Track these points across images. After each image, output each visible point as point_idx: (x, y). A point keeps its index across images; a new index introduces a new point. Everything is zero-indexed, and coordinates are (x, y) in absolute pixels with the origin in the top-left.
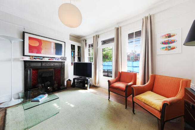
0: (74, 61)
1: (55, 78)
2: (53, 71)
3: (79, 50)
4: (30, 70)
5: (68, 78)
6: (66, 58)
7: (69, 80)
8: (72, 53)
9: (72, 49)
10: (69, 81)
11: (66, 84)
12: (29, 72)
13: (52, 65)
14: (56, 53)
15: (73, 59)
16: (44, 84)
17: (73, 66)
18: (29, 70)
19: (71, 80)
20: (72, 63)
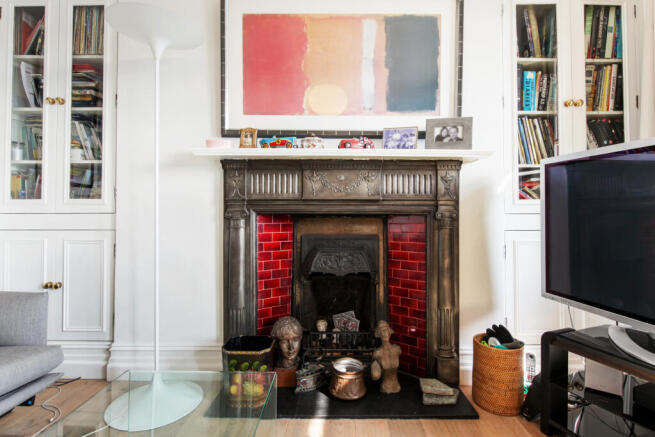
0: (550, 153)
1: (388, 291)
2: (373, 238)
3: (595, 49)
4: (248, 223)
5: (489, 307)
6: (467, 125)
7: (500, 333)
8: (522, 84)
9: (524, 48)
10: (494, 341)
11: (467, 363)
12: (242, 232)
13: (365, 187)
14: (388, 100)
15: (536, 136)
16: (331, 326)
17: (536, 206)
18: (242, 223)
19: (519, 345)
20: (523, 179)
